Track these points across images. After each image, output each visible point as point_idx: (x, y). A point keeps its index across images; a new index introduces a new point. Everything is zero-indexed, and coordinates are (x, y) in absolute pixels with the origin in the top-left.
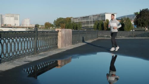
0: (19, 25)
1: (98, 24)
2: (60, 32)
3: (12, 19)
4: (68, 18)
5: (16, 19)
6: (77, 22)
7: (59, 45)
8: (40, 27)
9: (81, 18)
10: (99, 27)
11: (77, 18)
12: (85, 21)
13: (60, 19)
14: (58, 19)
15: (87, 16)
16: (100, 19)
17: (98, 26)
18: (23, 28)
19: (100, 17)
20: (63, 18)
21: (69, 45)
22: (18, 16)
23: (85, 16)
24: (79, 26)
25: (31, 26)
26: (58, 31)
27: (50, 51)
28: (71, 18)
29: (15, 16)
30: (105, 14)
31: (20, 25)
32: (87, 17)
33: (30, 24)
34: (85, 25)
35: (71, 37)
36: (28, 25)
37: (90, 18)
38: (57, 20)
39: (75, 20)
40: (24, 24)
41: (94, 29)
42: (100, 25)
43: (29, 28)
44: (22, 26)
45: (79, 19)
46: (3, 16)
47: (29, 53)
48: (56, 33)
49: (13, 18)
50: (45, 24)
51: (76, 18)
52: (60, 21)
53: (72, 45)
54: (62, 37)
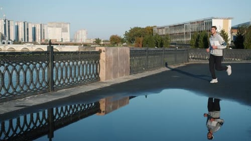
0: (68, 41)
1: (199, 37)
2: (102, 52)
3: (58, 30)
4: (149, 27)
5: (65, 30)
6: (163, 34)
7: (102, 75)
8: (102, 43)
9: (170, 27)
10: (199, 43)
11: (164, 28)
12: (178, 32)
13: (136, 29)
14: (132, 29)
15: (181, 24)
16: (204, 28)
17: (197, 40)
18: (75, 44)
19: (203, 24)
20: (140, 28)
21: (123, 76)
22: (68, 26)
23: (177, 24)
24: (166, 41)
25: (88, 42)
26: (100, 51)
27: (81, 87)
28: (154, 27)
29: (62, 25)
30: (211, 19)
31: (71, 40)
32: (180, 26)
33: (88, 39)
34: (178, 40)
35: (127, 62)
36: (85, 41)
37: (186, 27)
38: (130, 31)
39: (160, 30)
40: (78, 38)
41: (191, 45)
42: (201, 39)
43: (85, 45)
44: (73, 42)
45: (166, 29)
46: (44, 26)
47: (36, 91)
48: (97, 55)
49: (61, 29)
50: (111, 38)
51: (162, 28)
52: (135, 34)
53: (130, 75)
54: (107, 62)
